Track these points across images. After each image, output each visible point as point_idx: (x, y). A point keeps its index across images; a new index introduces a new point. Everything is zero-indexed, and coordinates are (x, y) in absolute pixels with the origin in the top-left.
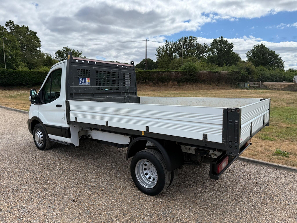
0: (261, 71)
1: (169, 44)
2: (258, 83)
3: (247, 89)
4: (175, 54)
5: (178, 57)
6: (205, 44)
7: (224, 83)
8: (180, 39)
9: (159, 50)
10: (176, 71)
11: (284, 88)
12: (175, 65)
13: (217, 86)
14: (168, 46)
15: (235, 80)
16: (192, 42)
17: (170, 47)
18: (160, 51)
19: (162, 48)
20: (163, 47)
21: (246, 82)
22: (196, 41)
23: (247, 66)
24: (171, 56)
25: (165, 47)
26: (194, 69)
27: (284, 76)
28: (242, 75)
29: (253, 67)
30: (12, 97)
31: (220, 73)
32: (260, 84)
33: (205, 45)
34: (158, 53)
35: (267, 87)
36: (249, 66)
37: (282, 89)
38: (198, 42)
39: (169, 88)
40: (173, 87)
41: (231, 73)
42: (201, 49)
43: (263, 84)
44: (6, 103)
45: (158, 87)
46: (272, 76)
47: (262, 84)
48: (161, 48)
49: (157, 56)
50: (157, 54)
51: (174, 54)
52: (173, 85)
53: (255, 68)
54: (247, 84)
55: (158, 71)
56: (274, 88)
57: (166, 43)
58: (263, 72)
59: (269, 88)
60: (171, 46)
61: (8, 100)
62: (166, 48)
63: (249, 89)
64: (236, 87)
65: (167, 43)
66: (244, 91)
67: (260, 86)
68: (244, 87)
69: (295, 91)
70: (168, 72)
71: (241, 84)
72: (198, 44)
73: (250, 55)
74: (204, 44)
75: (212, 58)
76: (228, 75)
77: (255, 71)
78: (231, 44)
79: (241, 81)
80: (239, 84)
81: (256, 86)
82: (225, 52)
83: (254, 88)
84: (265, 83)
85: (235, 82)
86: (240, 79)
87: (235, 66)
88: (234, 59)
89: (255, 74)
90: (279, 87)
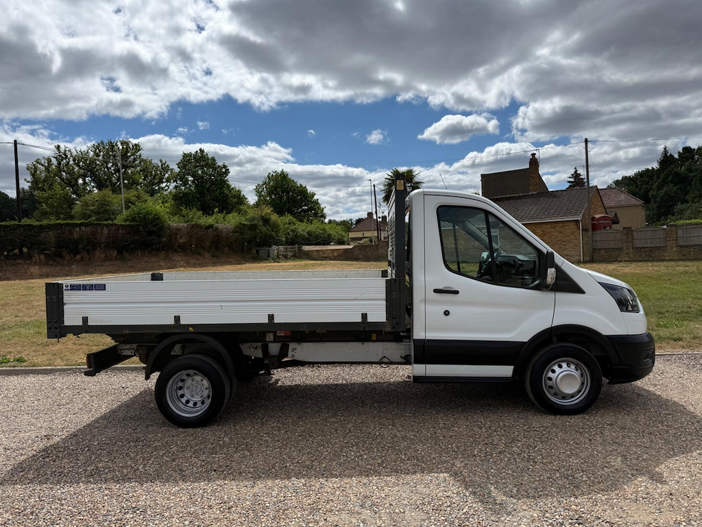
0: (290, 223)
1: (67, 156)
2: (291, 248)
3: (275, 260)
4: (84, 180)
5: (95, 189)
6: (164, 162)
7: (226, 250)
8: (96, 144)
9: (36, 169)
10: (112, 225)
11: (338, 256)
12: (91, 208)
13: (213, 256)
14: (64, 161)
16: (129, 154)
17: (68, 163)
18: (38, 172)
19: (46, 164)
20: (49, 161)
21: (270, 246)
22: (139, 153)
23: (263, 215)
24: (74, 185)
25: (54, 161)
26: (158, 219)
27: (328, 234)
28: (262, 233)
29: (275, 217)
31: (217, 229)
32: (297, 249)
33: (162, 165)
34: (34, 175)
35: (309, 254)
36: (267, 213)
37: (335, 259)
38: (144, 157)
39: (96, 266)
40: (107, 263)
41: (240, 228)
42: (153, 175)
43: (301, 250)
45: (62, 265)
46: (309, 233)
47: (300, 250)
48: (43, 162)
49: (30, 185)
50: (30, 178)
51: (80, 181)
52: (104, 260)
53: (279, 218)
54: (274, 249)
55: (59, 224)
57: (57, 152)
59: (313, 256)
60: (74, 160)
62: (59, 164)
64: (253, 257)
65: (60, 152)
66: (268, 264)
67: (297, 255)
68: (267, 258)
69: (356, 259)
70: (90, 225)
71: (263, 251)
72: (145, 160)
73: (263, 193)
74: (161, 161)
75: (185, 195)
76: (234, 232)
77: (278, 226)
78: (225, 166)
79: (260, 245)
80: (257, 251)
81: (290, 254)
82: (213, 183)
83: (286, 258)
84: (306, 248)
85: (251, 249)
86: (258, 240)
87: (239, 213)
88: (234, 200)
89: (281, 231)
90: (328, 254)
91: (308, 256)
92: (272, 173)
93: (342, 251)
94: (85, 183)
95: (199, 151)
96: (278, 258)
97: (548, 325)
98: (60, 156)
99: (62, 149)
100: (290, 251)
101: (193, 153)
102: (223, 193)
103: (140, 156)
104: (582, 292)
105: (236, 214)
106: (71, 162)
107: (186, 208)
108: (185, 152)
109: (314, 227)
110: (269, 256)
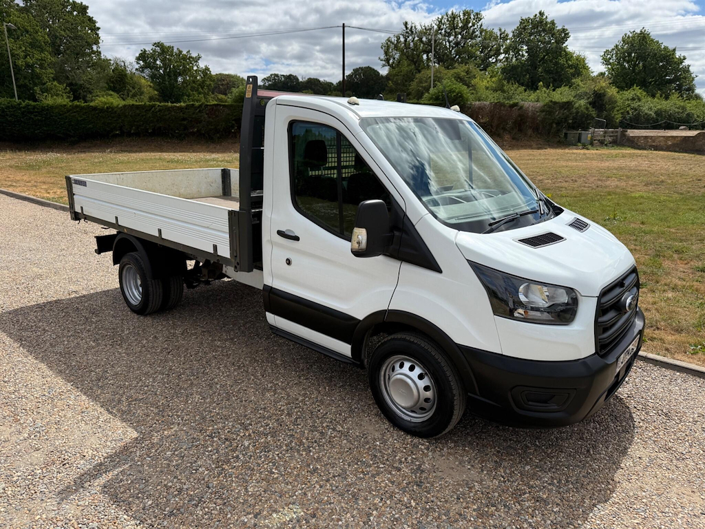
0: (633, 99)
1: (412, 32)
2: (612, 132)
3: (584, 147)
4: (427, 56)
5: (436, 64)
6: (503, 31)
7: (530, 132)
8: (440, 17)
9: (388, 47)
11: (673, 145)
12: (424, 85)
13: (513, 139)
14: (410, 38)
15: (558, 124)
16: (470, 24)
17: (414, 39)
18: (390, 50)
19: (396, 42)
20: (398, 38)
21: (586, 129)
22: (480, 23)
23: (596, 89)
24: (417, 61)
25: (402, 39)
26: (461, 96)
27: (688, 114)
28: (577, 113)
29: (612, 91)
30: (30, 167)
31: (521, 107)
32: (619, 134)
33: (501, 35)
34: (386, 53)
35: (633, 142)
36: (601, 87)
37: (668, 149)
38: (484, 27)
41: (549, 107)
42: (490, 44)
43: (625, 135)
44: (12, 181)
46: (658, 113)
47: (623, 134)
48: (393, 41)
49: (384, 63)
50: (383, 57)
51: (425, 57)
53: (618, 92)
54: (587, 135)
56: (649, 144)
57: (405, 29)
58: (635, 104)
59: (639, 144)
60: (418, 36)
61: (19, 176)
62: (406, 41)
63: (590, 147)
64: (559, 142)
65: (407, 28)
66: (575, 151)
67: (618, 140)
68: (578, 142)
69: (699, 152)
71: (573, 134)
72: (485, 30)
73: (611, 61)
74: (500, 30)
75: (514, 68)
76: (542, 111)
77: (616, 102)
78: (564, 30)
79: (574, 127)
80: (566, 134)
81: (608, 139)
82: (547, 52)
83: (602, 143)
84: (632, 133)
85: (559, 131)
86: (570, 121)
87: (570, 87)
88: (571, 71)
89: (617, 108)
90: (660, 142)
92: (629, 33)
93: (679, 139)
94: (428, 59)
95: (538, 15)
96: (592, 144)
97: (383, 306)
98: (407, 32)
99: (409, 26)
100: (610, 136)
101: (532, 17)
102: (557, 63)
103: (481, 26)
104: (440, 271)
105: (567, 88)
106: (416, 39)
107: (508, 82)
108: (524, 18)
109: (672, 104)
110: (579, 141)
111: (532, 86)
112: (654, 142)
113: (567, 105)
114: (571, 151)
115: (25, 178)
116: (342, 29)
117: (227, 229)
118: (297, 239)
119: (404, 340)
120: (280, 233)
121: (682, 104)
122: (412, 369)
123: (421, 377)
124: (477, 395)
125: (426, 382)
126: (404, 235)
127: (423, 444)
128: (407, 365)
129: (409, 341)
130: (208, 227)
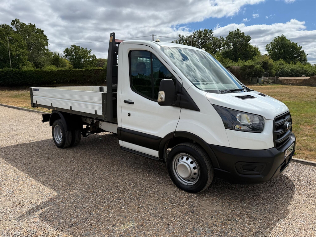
0: (280, 65)
1: (183, 39)
2: (272, 78)
3: (260, 84)
8: (194, 32)
11: (300, 83)
14: (182, 41)
15: (248, 75)
16: (208, 35)
21: (260, 77)
22: (212, 34)
23: (264, 60)
25: (178, 42)
27: (305, 71)
28: (256, 70)
29: (271, 61)
31: (231, 68)
32: (275, 79)
33: (221, 39)
35: (281, 82)
36: (266, 60)
37: (297, 84)
38: (214, 36)
41: (244, 68)
42: (216, 43)
43: (278, 79)
46: (292, 70)
47: (277, 79)
53: (274, 62)
54: (261, 79)
56: (289, 83)
58: (281, 67)
59: (285, 83)
63: (263, 84)
64: (249, 83)
65: (180, 37)
66: (256, 86)
67: (275, 82)
69: (312, 85)
71: (255, 80)
72: (214, 37)
73: (269, 49)
74: (221, 37)
75: (227, 53)
76: (241, 70)
77: (273, 66)
78: (248, 36)
79: (255, 76)
80: (252, 79)
81: (271, 81)
82: (242, 45)
83: (268, 83)
84: (281, 78)
85: (248, 78)
86: (253, 74)
87: (252, 60)
88: (252, 53)
89: (273, 69)
90: (294, 82)
91: (282, 83)
92: (276, 37)
93: (302, 80)
95: (237, 30)
96: (263, 83)
98: (180, 39)
99: (181, 36)
100: (271, 80)
101: (234, 31)
102: (246, 50)
103: (212, 36)
105: (251, 61)
106: (184, 41)
107: (225, 58)
108: (231, 32)
109: (298, 66)
110: (258, 82)
111: (236, 60)
112: (291, 82)
113: (252, 67)
114: (254, 86)
115: (13, 100)
116: (152, 37)
117: (101, 102)
118: (133, 103)
119: (183, 145)
120: (125, 102)
121: (302, 66)
122: (187, 159)
123: (192, 163)
124: (219, 168)
125: (194, 165)
126: (182, 95)
127: (194, 196)
128: (185, 158)
129: (185, 146)
130: (92, 102)
